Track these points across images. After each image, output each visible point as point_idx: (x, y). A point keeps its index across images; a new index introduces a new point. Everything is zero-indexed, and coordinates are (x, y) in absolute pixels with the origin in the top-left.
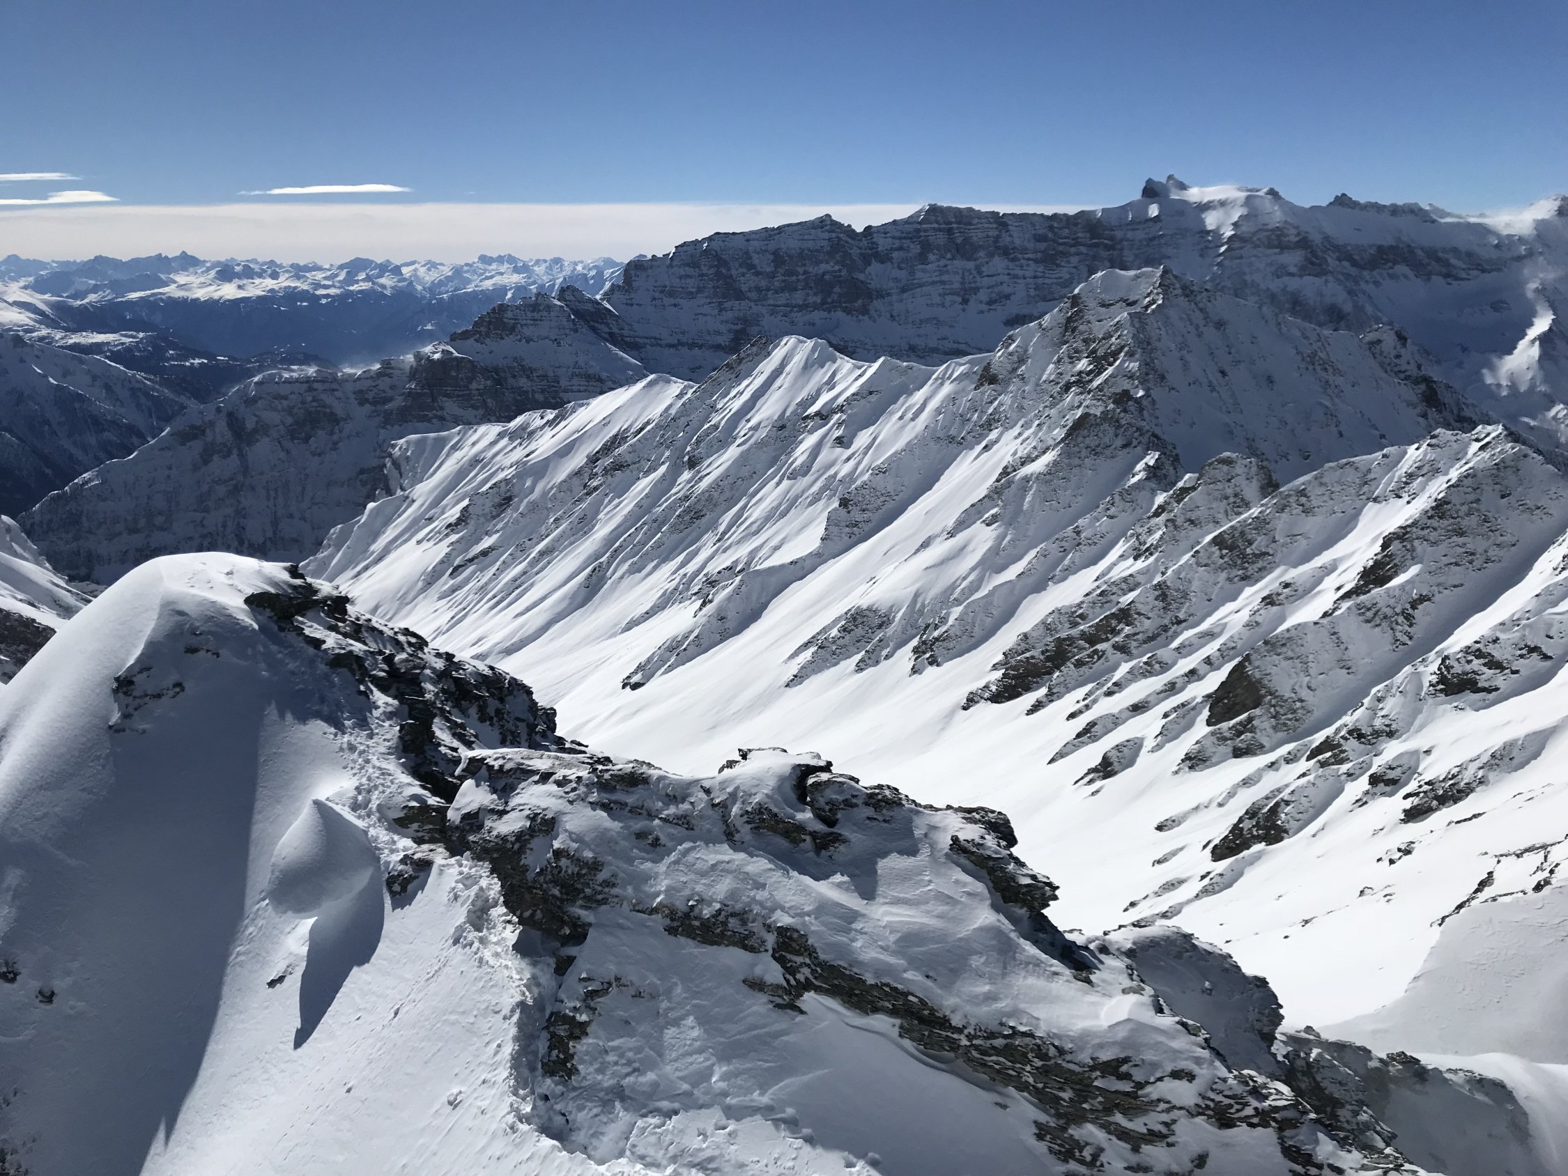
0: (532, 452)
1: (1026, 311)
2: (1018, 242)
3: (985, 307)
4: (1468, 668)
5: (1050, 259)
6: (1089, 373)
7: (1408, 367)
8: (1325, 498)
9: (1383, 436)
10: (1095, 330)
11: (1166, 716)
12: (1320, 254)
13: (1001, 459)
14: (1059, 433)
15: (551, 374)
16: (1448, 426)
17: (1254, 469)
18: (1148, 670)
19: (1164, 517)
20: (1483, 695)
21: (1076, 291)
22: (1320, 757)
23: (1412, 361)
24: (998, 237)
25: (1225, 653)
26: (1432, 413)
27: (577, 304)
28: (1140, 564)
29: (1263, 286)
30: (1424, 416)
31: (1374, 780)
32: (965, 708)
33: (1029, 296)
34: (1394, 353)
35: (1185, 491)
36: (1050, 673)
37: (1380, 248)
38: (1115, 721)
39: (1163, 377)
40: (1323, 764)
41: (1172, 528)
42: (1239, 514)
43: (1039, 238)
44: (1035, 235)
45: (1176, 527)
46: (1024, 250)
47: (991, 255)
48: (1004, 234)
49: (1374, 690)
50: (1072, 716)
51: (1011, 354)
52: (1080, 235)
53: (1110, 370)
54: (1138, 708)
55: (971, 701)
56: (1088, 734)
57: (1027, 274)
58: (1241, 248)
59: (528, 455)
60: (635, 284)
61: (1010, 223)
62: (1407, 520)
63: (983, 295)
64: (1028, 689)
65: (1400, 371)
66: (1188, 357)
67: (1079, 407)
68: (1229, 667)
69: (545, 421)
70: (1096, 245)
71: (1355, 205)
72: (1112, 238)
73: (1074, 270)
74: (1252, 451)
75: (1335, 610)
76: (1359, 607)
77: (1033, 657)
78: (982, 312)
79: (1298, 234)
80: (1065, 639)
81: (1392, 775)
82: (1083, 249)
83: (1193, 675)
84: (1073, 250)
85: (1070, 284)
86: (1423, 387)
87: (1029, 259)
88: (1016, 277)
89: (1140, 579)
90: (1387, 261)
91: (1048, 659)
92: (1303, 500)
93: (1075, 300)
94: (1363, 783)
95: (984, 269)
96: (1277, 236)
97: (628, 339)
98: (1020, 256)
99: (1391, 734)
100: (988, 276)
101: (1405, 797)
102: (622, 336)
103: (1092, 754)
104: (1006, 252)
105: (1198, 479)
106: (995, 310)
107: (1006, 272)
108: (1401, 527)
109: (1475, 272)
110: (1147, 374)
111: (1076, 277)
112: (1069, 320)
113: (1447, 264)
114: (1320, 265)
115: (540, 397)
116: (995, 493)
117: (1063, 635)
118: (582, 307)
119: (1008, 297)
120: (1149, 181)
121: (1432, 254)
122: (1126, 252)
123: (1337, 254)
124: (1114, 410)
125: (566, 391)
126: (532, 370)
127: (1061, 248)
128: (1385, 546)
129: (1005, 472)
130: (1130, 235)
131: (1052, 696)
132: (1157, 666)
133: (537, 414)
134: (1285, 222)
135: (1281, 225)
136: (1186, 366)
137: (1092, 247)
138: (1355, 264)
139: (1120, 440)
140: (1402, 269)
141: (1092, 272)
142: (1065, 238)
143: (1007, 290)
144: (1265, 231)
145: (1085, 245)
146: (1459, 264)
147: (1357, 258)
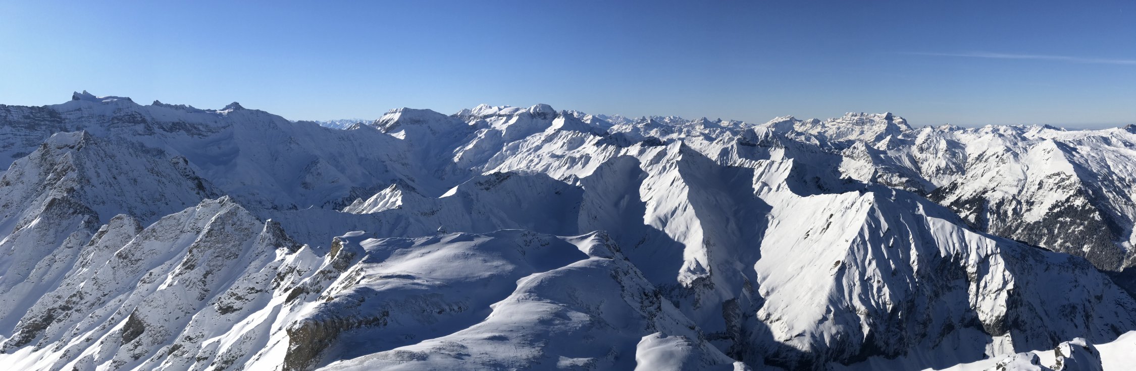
1: (23, 150)
2: (16, 119)
3: (2, 149)
5: (31, 127)
6: (54, 180)
7: (190, 173)
8: (163, 232)
9: (183, 204)
10: (56, 160)
11: (102, 342)
12: (150, 125)
14: (42, 209)
16: (209, 198)
17: (132, 221)
18: (92, 320)
20: (237, 312)
21: (46, 142)
22: (174, 353)
23: (191, 171)
24: (6, 116)
25: (126, 309)
26: (201, 192)
28: (85, 269)
29: (129, 140)
30: (198, 193)
31: (199, 359)
32: (3, 352)
33: (23, 144)
34: (183, 167)
35: (103, 232)
36: (45, 328)
37: (173, 123)
38: (81, 348)
39: (88, 181)
40: (176, 355)
41: (98, 251)
42: (128, 242)
43: (27, 117)
44: (23, 116)
46: (19, 123)
47: (4, 125)
48: (9, 115)
49: (194, 317)
51: (16, 171)
52: (45, 116)
53: (64, 178)
54: (90, 340)
55: (5, 347)
56: (66, 358)
57: (21, 134)
58: (118, 123)
61: (11, 110)
62: (198, 239)
65: (187, 175)
66: (99, 171)
67: (51, 195)
68: (128, 318)
70: (54, 121)
71: (161, 105)
72: (60, 118)
73: (44, 132)
74: (131, 213)
75: (173, 283)
76: (183, 280)
77: (38, 321)
79: (141, 117)
80: (52, 310)
81: (205, 355)
82: (47, 122)
83: (112, 320)
84: (42, 123)
85: (41, 138)
86: (196, 181)
87: (22, 127)
88: (16, 135)
89: (85, 277)
90: (177, 129)
91: (44, 321)
92: (154, 234)
93: (45, 146)
96: (132, 117)
98: (17, 125)
101: (212, 365)
104: (10, 124)
105: (107, 227)
106: (6, 150)
107: (11, 132)
108: (196, 243)
109: (209, 133)
110: (81, 179)
111: (45, 136)
112: (43, 155)
113: (198, 129)
114: (151, 130)
116: (14, 238)
119: (13, 144)
120: (75, 93)
121: (193, 126)
122: (67, 125)
123: (157, 126)
124: (67, 196)
127: (37, 122)
128: (190, 252)
129: (17, 228)
130: (68, 117)
134: (135, 112)
135: (134, 113)
136: (98, 175)
137: (51, 121)
138: (165, 130)
139: (71, 211)
140: (182, 132)
141: (52, 133)
142: (38, 117)
143: (11, 141)
144: (127, 115)
145: (48, 121)
146: (204, 130)
147: (165, 127)
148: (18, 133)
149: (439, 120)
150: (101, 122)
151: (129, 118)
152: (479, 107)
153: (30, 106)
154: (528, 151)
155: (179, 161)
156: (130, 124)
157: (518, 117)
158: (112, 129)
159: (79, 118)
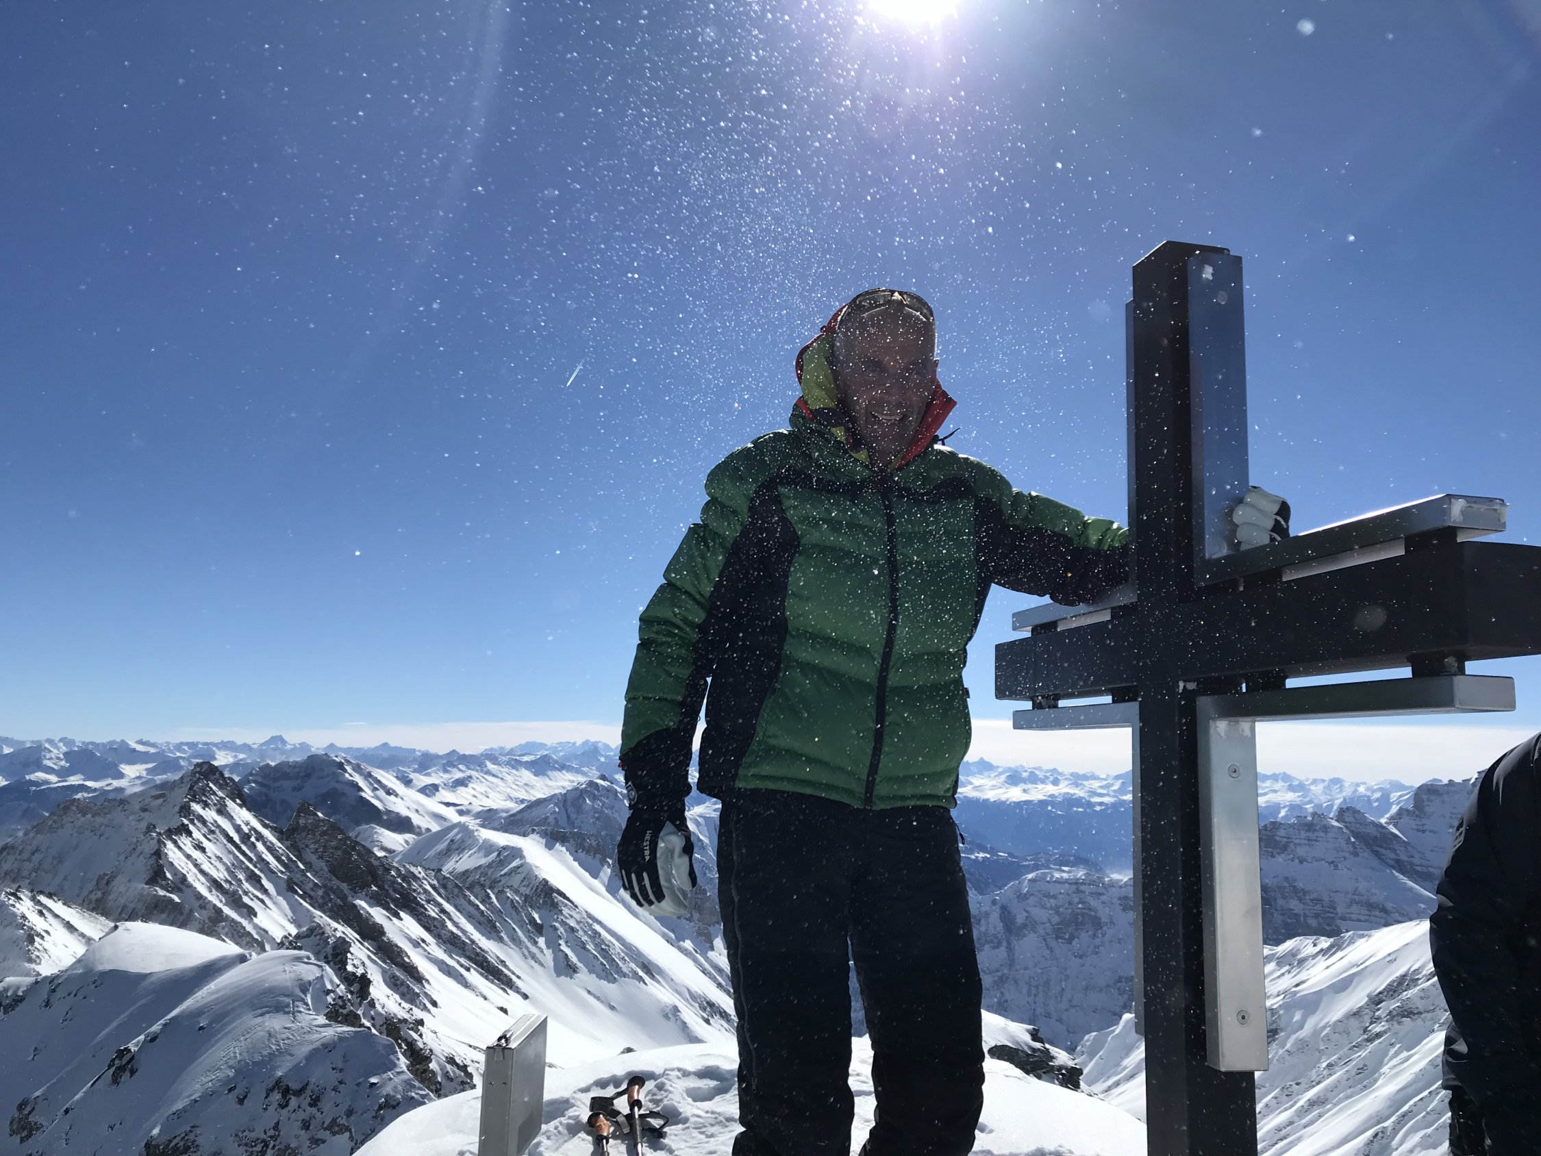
0: (1303, 982)
15: (1326, 898)
27: (1358, 826)
59: (1297, 985)
60: (1427, 809)
69: (1318, 949)
97: (1418, 868)
102: (1412, 864)
115: (1313, 923)
118: (1362, 829)
125: (1343, 919)
126: (1305, 893)
133: (1309, 940)
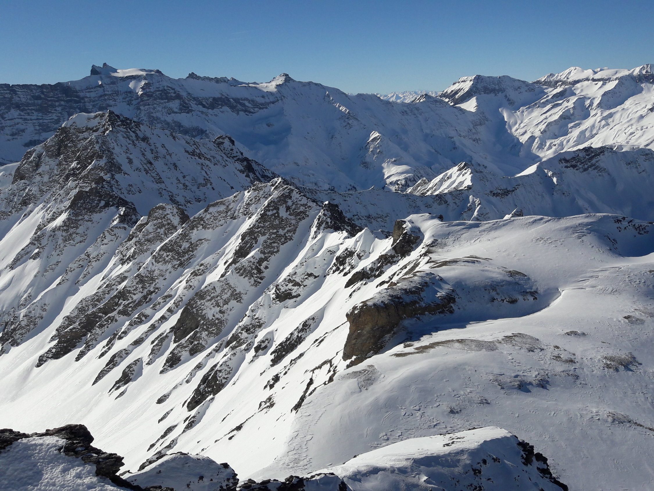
1: (36, 138)
2: (23, 100)
3: (10, 137)
4: (287, 288)
5: (44, 110)
6: (78, 169)
7: (237, 154)
8: (211, 220)
9: (232, 188)
11: (153, 342)
12: (187, 102)
13: (37, 221)
14: (68, 203)
16: (259, 180)
17: (175, 210)
18: (140, 322)
19: (134, 240)
20: (295, 299)
21: (63, 126)
22: (231, 345)
23: (238, 152)
24: (12, 98)
25: (177, 305)
26: (251, 175)
28: (126, 267)
29: (163, 119)
30: (248, 176)
31: (257, 349)
32: (38, 366)
33: (36, 130)
34: (230, 148)
35: (143, 225)
36: (85, 335)
37: (214, 99)
38: (126, 353)
39: (120, 169)
40: (233, 348)
41: (139, 246)
42: (172, 233)
44: (33, 96)
45: (141, 245)
46: (28, 105)
47: (9, 109)
48: (14, 96)
49: (250, 307)
50: (102, 355)
51: (31, 162)
52: (59, 95)
53: (90, 167)
54: (138, 342)
55: (41, 361)
56: (113, 363)
57: (33, 118)
58: (148, 100)
61: (17, 90)
62: (250, 226)
63: (8, 130)
64: (74, 347)
65: (234, 157)
66: (131, 157)
67: (76, 188)
68: (180, 311)
70: (70, 101)
71: (198, 78)
72: (78, 97)
73: (59, 115)
74: (173, 201)
75: (225, 273)
76: (236, 269)
77: (74, 328)
78: (9, 140)
79: (175, 93)
80: (90, 315)
81: (263, 345)
82: (62, 103)
83: (163, 319)
84: (57, 104)
85: (58, 121)
86: (245, 163)
87: (32, 110)
88: (25, 119)
89: (126, 275)
90: (219, 105)
91: (82, 327)
92: (202, 222)
93: (64, 130)
94: (252, 352)
95: (6, 116)
96: (165, 93)
99: (260, 326)
100: (9, 120)
101: (271, 354)
103: (117, 373)
104: (18, 106)
105: (148, 219)
106: (17, 139)
107: (20, 117)
108: (248, 229)
109: (256, 109)
110: (111, 167)
111: (62, 118)
112: (62, 141)
113: (243, 105)
114: (188, 108)
116: (37, 240)
117: (89, 312)
119: (23, 131)
120: (93, 66)
121: (237, 100)
122: (87, 104)
123: (195, 102)
124: (96, 187)
127: (50, 103)
128: (243, 239)
129: (39, 228)
130: (88, 95)
131: (89, 348)
132: (143, 318)
134: (167, 86)
135: (166, 88)
136: (130, 161)
137: (67, 101)
138: (204, 106)
139: (103, 203)
140: (226, 108)
141: (70, 114)
142: (51, 97)
143: (21, 127)
144: (159, 91)
145: (64, 101)
146: (250, 105)
147: (204, 103)
148: (28, 117)
149: (519, 88)
150: (127, 99)
151: (161, 94)
152: (567, 71)
153: (39, 84)
154: (628, 121)
155: (224, 141)
156: (163, 101)
157: (617, 81)
158: (142, 108)
159: (101, 96)
